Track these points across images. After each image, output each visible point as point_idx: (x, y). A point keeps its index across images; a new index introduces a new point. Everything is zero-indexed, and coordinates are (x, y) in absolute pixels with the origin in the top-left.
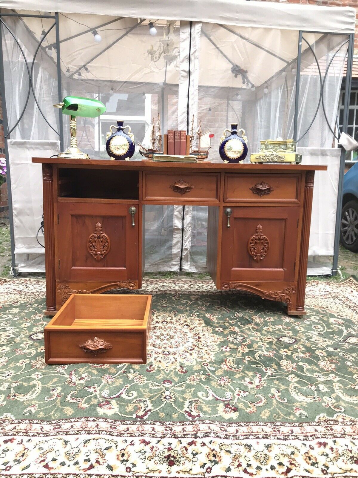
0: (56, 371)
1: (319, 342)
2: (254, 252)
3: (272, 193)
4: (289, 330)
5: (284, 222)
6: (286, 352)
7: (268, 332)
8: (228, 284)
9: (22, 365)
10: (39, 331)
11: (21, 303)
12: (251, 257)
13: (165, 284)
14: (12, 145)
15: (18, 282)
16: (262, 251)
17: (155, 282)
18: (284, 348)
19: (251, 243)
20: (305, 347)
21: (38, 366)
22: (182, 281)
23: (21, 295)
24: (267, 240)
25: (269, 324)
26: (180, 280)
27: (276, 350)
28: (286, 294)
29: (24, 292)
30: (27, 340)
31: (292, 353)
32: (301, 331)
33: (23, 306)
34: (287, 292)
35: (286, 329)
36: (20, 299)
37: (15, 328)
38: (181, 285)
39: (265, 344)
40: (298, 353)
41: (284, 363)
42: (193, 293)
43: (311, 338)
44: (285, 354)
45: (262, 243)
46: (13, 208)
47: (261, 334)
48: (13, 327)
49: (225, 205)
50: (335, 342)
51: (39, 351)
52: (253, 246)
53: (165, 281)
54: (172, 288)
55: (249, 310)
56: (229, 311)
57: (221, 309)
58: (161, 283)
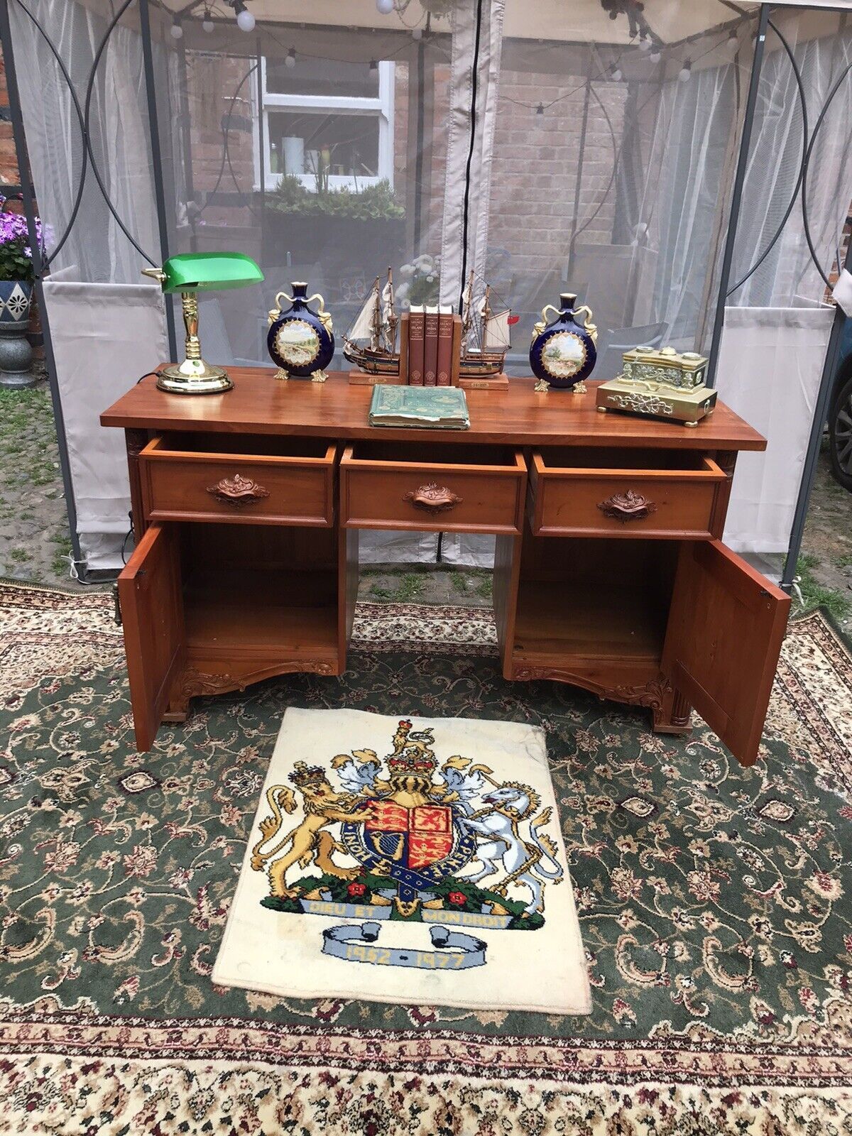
0: (172, 886)
1: (704, 814)
4: (648, 776)
6: (629, 846)
7: (602, 780)
8: (529, 670)
9: (106, 868)
10: (136, 765)
11: (98, 671)
13: (402, 621)
14: (55, 294)
15: (87, 603)
17: (382, 613)
18: (625, 834)
20: (671, 829)
21: (136, 870)
22: (440, 610)
23: (96, 644)
25: (609, 755)
26: (436, 608)
27: (610, 839)
28: (653, 692)
29: (103, 635)
30: (115, 793)
31: (641, 848)
32: (672, 779)
33: (101, 683)
34: (656, 689)
35: (642, 771)
36: (94, 659)
37: (88, 756)
38: (437, 623)
39: (591, 819)
40: (654, 846)
41: (619, 875)
42: (460, 651)
43: (689, 802)
44: (626, 850)
46: (67, 436)
47: (587, 787)
48: (83, 753)
50: (736, 812)
51: (137, 828)
53: (404, 611)
54: (417, 634)
55: (572, 713)
56: (530, 712)
57: (514, 708)
58: (394, 615)
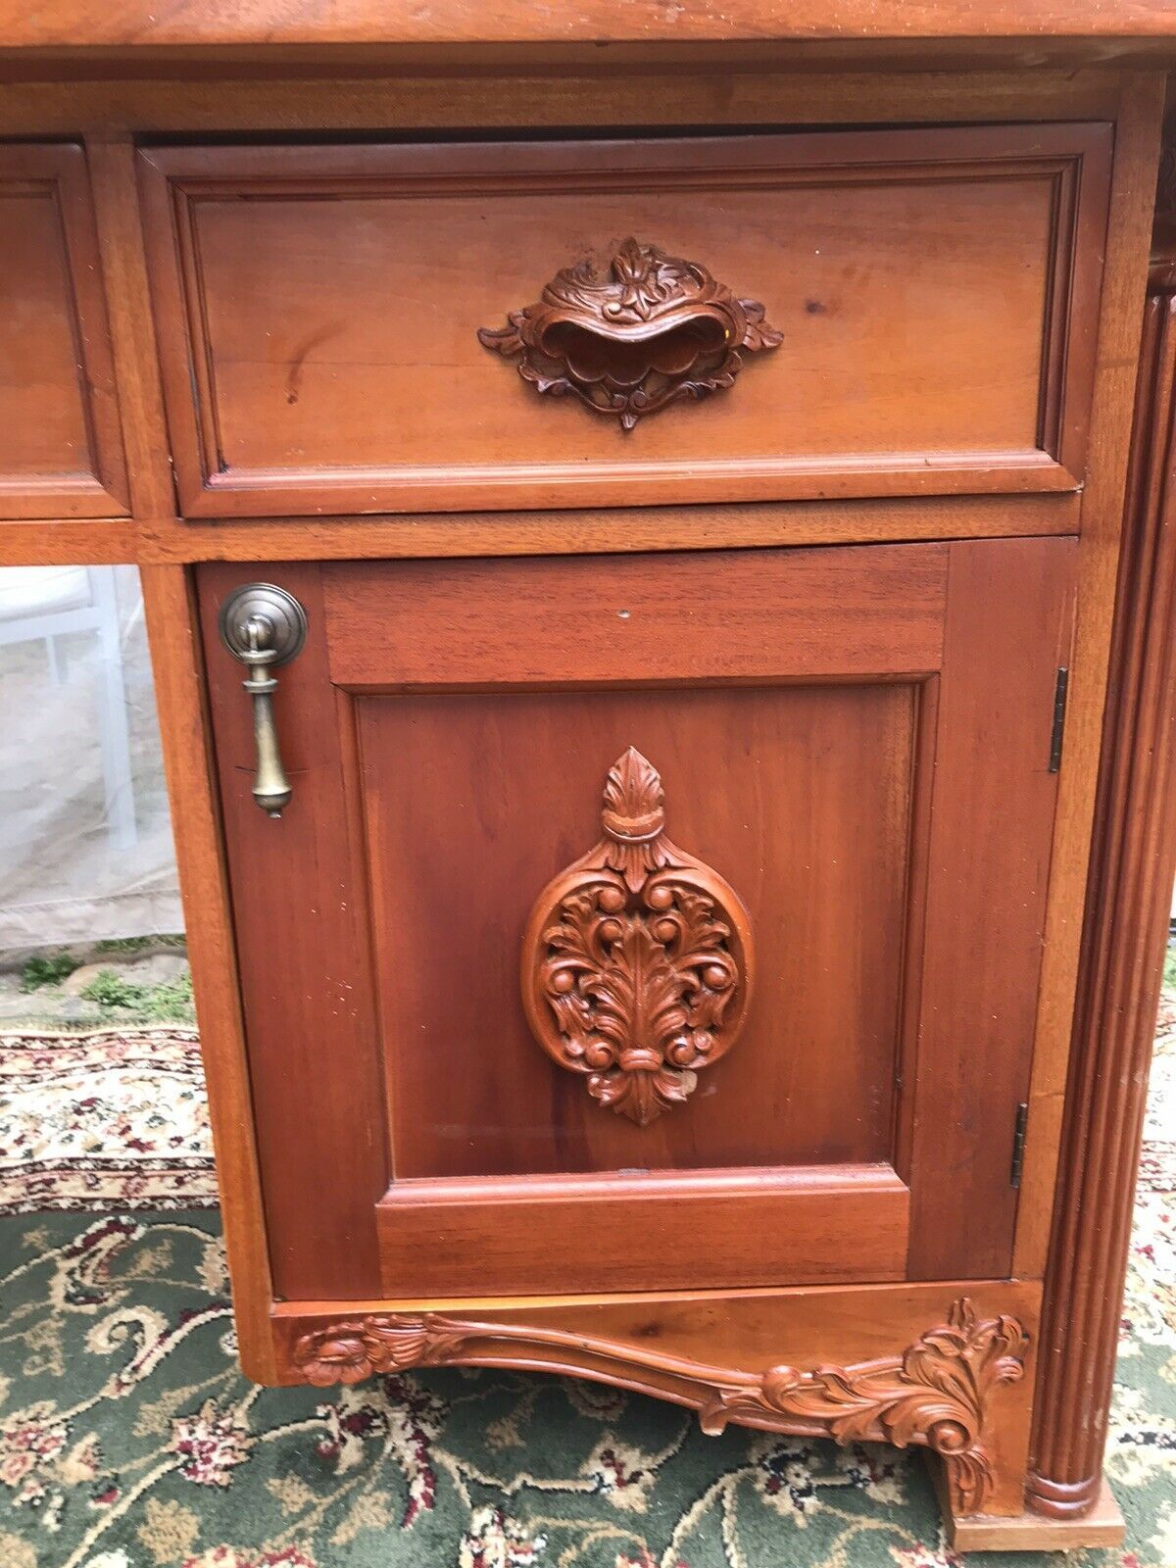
2: (597, 1032)
3: (747, 384)
5: (898, 716)
8: (358, 1335)
12: (568, 1082)
16: (675, 1019)
19: (552, 950)
24: (717, 912)
28: (937, 1383)
34: (945, 1369)
45: (671, 945)
49: (204, 547)
52: (576, 972)
53: (133, 1052)
54: (139, 1132)
55: (609, 1458)
56: (433, 1475)
57: (372, 1449)
58: (93, 1068)
